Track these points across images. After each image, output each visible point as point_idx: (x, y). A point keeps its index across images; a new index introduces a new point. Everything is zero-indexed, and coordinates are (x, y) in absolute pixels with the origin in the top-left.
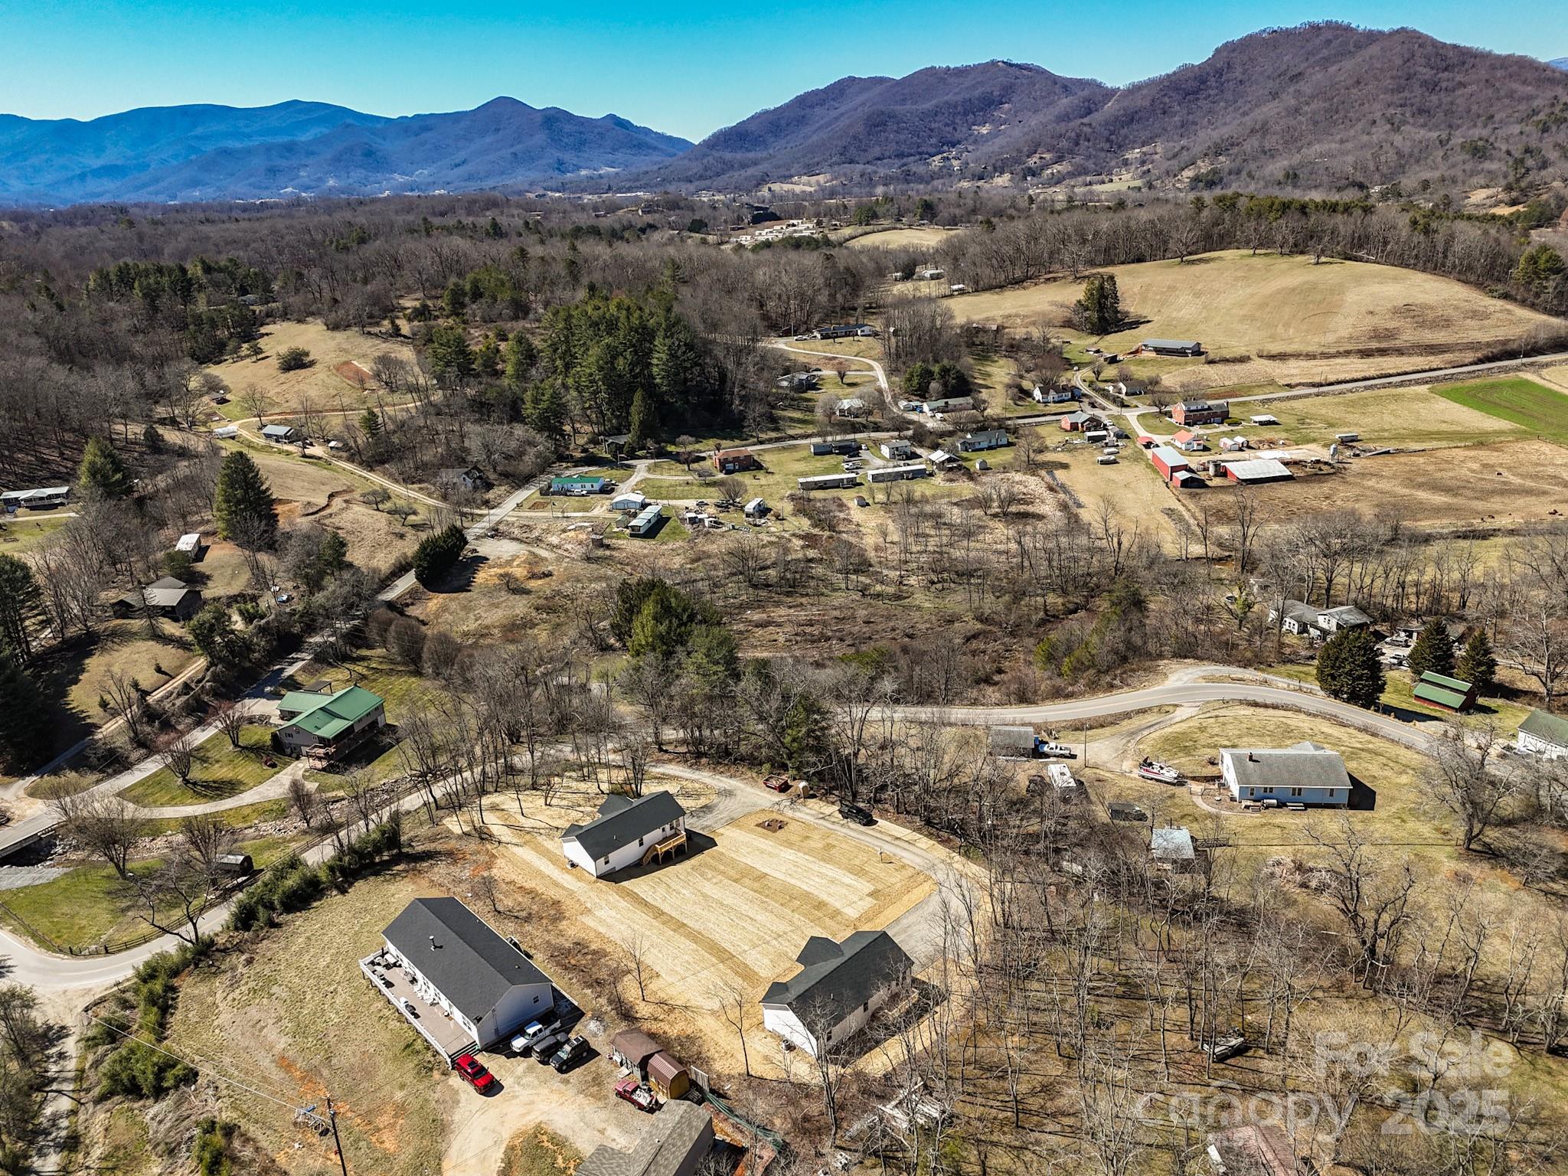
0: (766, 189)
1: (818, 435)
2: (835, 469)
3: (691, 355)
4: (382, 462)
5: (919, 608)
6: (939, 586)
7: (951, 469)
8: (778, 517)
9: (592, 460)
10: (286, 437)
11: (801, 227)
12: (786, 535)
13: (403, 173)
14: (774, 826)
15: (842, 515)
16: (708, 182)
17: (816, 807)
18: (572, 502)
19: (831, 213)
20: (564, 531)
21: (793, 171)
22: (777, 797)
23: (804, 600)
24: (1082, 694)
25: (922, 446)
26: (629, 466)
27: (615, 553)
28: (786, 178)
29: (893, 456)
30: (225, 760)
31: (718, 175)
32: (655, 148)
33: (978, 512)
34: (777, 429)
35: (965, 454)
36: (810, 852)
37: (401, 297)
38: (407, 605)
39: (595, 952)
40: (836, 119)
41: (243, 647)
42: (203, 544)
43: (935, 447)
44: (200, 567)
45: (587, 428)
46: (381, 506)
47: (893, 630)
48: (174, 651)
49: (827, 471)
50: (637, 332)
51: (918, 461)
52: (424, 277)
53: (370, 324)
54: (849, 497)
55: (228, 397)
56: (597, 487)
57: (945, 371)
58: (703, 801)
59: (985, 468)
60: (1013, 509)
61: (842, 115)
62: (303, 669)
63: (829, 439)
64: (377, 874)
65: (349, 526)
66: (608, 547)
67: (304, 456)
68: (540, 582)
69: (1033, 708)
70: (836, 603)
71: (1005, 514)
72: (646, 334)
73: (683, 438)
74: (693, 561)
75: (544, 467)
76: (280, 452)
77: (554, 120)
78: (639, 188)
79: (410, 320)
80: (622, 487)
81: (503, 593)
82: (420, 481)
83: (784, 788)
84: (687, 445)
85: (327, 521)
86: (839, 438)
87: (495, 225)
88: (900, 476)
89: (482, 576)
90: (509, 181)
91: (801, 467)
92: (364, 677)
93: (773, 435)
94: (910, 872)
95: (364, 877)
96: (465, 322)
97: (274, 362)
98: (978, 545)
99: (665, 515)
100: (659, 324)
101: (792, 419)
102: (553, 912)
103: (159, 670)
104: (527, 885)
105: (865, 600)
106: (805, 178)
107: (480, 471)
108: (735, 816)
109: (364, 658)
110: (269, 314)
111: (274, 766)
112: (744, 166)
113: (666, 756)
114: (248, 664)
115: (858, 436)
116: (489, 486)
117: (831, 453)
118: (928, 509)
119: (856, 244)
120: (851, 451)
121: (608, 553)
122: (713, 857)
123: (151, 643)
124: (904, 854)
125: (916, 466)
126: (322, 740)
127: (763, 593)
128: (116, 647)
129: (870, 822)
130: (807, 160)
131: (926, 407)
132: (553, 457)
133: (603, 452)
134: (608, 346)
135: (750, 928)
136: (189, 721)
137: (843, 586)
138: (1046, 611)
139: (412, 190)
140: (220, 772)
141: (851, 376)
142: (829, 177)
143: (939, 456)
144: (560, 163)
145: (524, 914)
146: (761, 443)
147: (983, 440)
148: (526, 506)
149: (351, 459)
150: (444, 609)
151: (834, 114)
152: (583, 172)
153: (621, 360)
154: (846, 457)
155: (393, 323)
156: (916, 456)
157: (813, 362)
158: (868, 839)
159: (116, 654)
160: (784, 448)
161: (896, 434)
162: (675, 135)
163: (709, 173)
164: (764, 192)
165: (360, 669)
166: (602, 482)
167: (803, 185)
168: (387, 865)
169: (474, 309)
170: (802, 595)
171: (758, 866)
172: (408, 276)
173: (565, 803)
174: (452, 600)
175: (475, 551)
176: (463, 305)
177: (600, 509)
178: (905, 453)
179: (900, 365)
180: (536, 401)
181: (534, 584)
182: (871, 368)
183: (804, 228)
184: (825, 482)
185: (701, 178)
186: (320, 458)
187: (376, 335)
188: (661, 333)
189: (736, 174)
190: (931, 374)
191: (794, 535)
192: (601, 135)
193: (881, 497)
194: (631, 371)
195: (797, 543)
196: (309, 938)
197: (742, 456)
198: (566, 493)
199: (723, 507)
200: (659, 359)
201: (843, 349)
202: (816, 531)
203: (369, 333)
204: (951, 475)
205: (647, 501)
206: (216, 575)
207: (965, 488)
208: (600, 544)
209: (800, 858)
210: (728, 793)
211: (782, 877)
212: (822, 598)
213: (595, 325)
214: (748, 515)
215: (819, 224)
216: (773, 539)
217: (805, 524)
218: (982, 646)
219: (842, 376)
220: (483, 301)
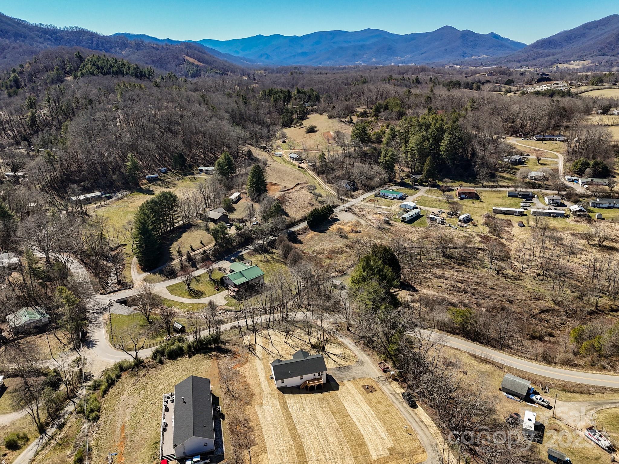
0: (555, 66)
1: (514, 187)
2: (516, 205)
3: (460, 143)
4: (323, 174)
5: (524, 287)
6: (541, 278)
7: (579, 216)
8: (474, 225)
9: (403, 184)
10: (296, 158)
11: (561, 85)
12: (474, 234)
13: (401, 57)
14: (369, 389)
15: (507, 229)
16: (527, 63)
17: (394, 387)
18: (386, 201)
19: (579, 79)
20: (376, 214)
21: (572, 59)
22: (380, 374)
23: (465, 269)
24: (582, 367)
25: (569, 201)
26: (418, 189)
27: (391, 228)
28: (567, 62)
29: (550, 204)
30: (204, 283)
31: (534, 59)
32: (508, 47)
33: (584, 242)
34: (494, 181)
35: (592, 209)
36: (376, 411)
37: (359, 107)
38: (299, 234)
39: (250, 428)
40: (602, 35)
41: (230, 240)
42: (241, 197)
43: (576, 202)
44: (234, 206)
45: (407, 170)
46: (312, 192)
47: (503, 296)
48: (210, 236)
49: (511, 206)
50: (437, 130)
51: (564, 208)
52: (369, 100)
53: (343, 117)
54: (516, 221)
55: (286, 141)
56: (398, 196)
57: (596, 164)
58: (348, 363)
59: (601, 218)
60: (607, 243)
61: (605, 33)
62: (248, 253)
63: (519, 189)
64: (205, 353)
65: (294, 198)
66: (390, 224)
67: (299, 167)
68: (354, 234)
69: (548, 367)
70: (481, 275)
71: (600, 246)
72: (441, 131)
73: (446, 180)
74: (424, 238)
75: (382, 184)
76: (292, 164)
77: (467, 35)
78: (494, 65)
79: (358, 117)
80: (411, 198)
81: (337, 236)
82: (333, 183)
83: (385, 371)
84: (448, 183)
85: (287, 195)
86: (524, 190)
87: (417, 79)
88: (549, 214)
89: (334, 228)
90: (441, 61)
91: (499, 201)
92: (268, 261)
93: (491, 184)
94: (416, 444)
95: (201, 353)
96: (378, 120)
97: (305, 129)
98: (576, 260)
99: (422, 214)
100: (448, 128)
101: (504, 178)
102: (248, 399)
103: (201, 243)
104: (249, 381)
105: (498, 277)
106: (577, 62)
107: (354, 182)
108: (356, 377)
109: (273, 253)
110: (312, 111)
111: (218, 290)
112: (547, 56)
113: (349, 334)
114: (230, 247)
115: (535, 190)
116: (355, 189)
117: (517, 197)
118: (555, 234)
119: (585, 95)
120: (528, 197)
121: (388, 227)
122: (332, 397)
123: (205, 232)
124: (420, 432)
125: (561, 210)
126: (235, 285)
127: (447, 261)
128: (194, 231)
129: (414, 406)
130: (580, 54)
131: (580, 181)
132: (387, 180)
133: (408, 181)
134: (423, 135)
135: (322, 443)
136: (201, 264)
137: (489, 266)
138: (597, 306)
139: (402, 63)
140: (200, 287)
141: (544, 160)
142: (589, 61)
143: (575, 207)
144: (465, 53)
145: (236, 395)
146: (484, 187)
147: (606, 203)
148: (367, 200)
149: (313, 171)
150: (312, 238)
151: (601, 32)
152: (473, 57)
153: (427, 142)
154: (524, 200)
155: (350, 117)
156: (563, 205)
157: (527, 151)
158: (408, 416)
159: (193, 233)
160: (494, 191)
161: (557, 192)
162: (519, 42)
163: (530, 58)
164: (554, 68)
165: (269, 257)
166: (401, 194)
167: (575, 65)
168: (212, 350)
169: (383, 114)
170: (466, 266)
171: (348, 409)
172: (363, 99)
173: (293, 343)
174: (317, 235)
175: (337, 216)
176: (380, 112)
177: (396, 207)
178: (557, 203)
179: (573, 158)
180: (385, 156)
181: (351, 235)
182: (557, 157)
183: (563, 86)
184: (507, 211)
185: (525, 60)
186: (303, 168)
187: (343, 122)
188: (448, 132)
189: (542, 59)
190: (587, 165)
191: (477, 235)
192: (485, 42)
193: (532, 223)
194: (431, 147)
195: (478, 239)
196: (166, 373)
197: (470, 192)
198: (384, 197)
199: (450, 215)
200: (444, 143)
201: (546, 147)
202: (490, 235)
203: (341, 121)
204: (578, 219)
205: (417, 206)
206: (238, 210)
207: (583, 227)
208: (387, 222)
209: (371, 413)
210: (361, 363)
211: (355, 419)
212: (475, 270)
213: (420, 126)
214: (460, 221)
215: (571, 84)
216: (467, 235)
217: (486, 230)
218: (548, 318)
219: (539, 160)
220: (388, 111)
